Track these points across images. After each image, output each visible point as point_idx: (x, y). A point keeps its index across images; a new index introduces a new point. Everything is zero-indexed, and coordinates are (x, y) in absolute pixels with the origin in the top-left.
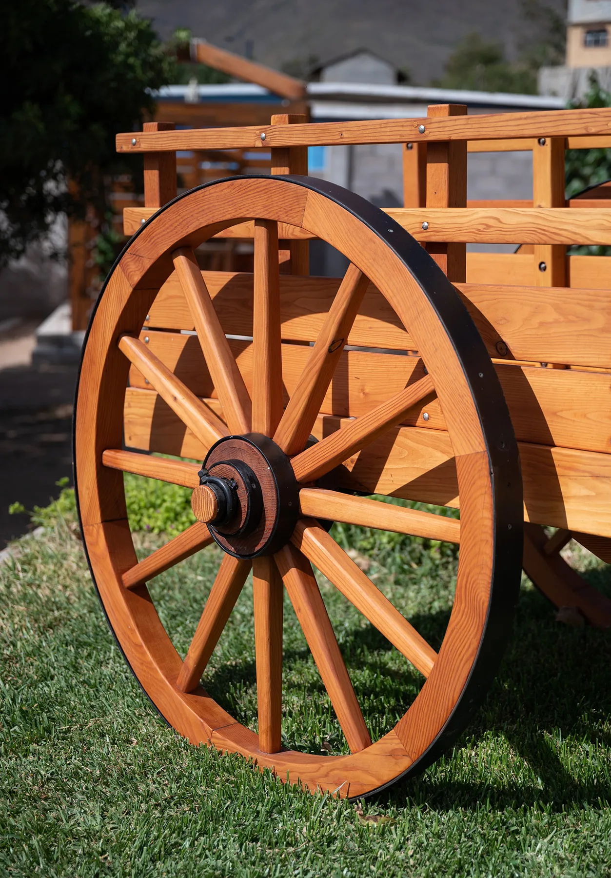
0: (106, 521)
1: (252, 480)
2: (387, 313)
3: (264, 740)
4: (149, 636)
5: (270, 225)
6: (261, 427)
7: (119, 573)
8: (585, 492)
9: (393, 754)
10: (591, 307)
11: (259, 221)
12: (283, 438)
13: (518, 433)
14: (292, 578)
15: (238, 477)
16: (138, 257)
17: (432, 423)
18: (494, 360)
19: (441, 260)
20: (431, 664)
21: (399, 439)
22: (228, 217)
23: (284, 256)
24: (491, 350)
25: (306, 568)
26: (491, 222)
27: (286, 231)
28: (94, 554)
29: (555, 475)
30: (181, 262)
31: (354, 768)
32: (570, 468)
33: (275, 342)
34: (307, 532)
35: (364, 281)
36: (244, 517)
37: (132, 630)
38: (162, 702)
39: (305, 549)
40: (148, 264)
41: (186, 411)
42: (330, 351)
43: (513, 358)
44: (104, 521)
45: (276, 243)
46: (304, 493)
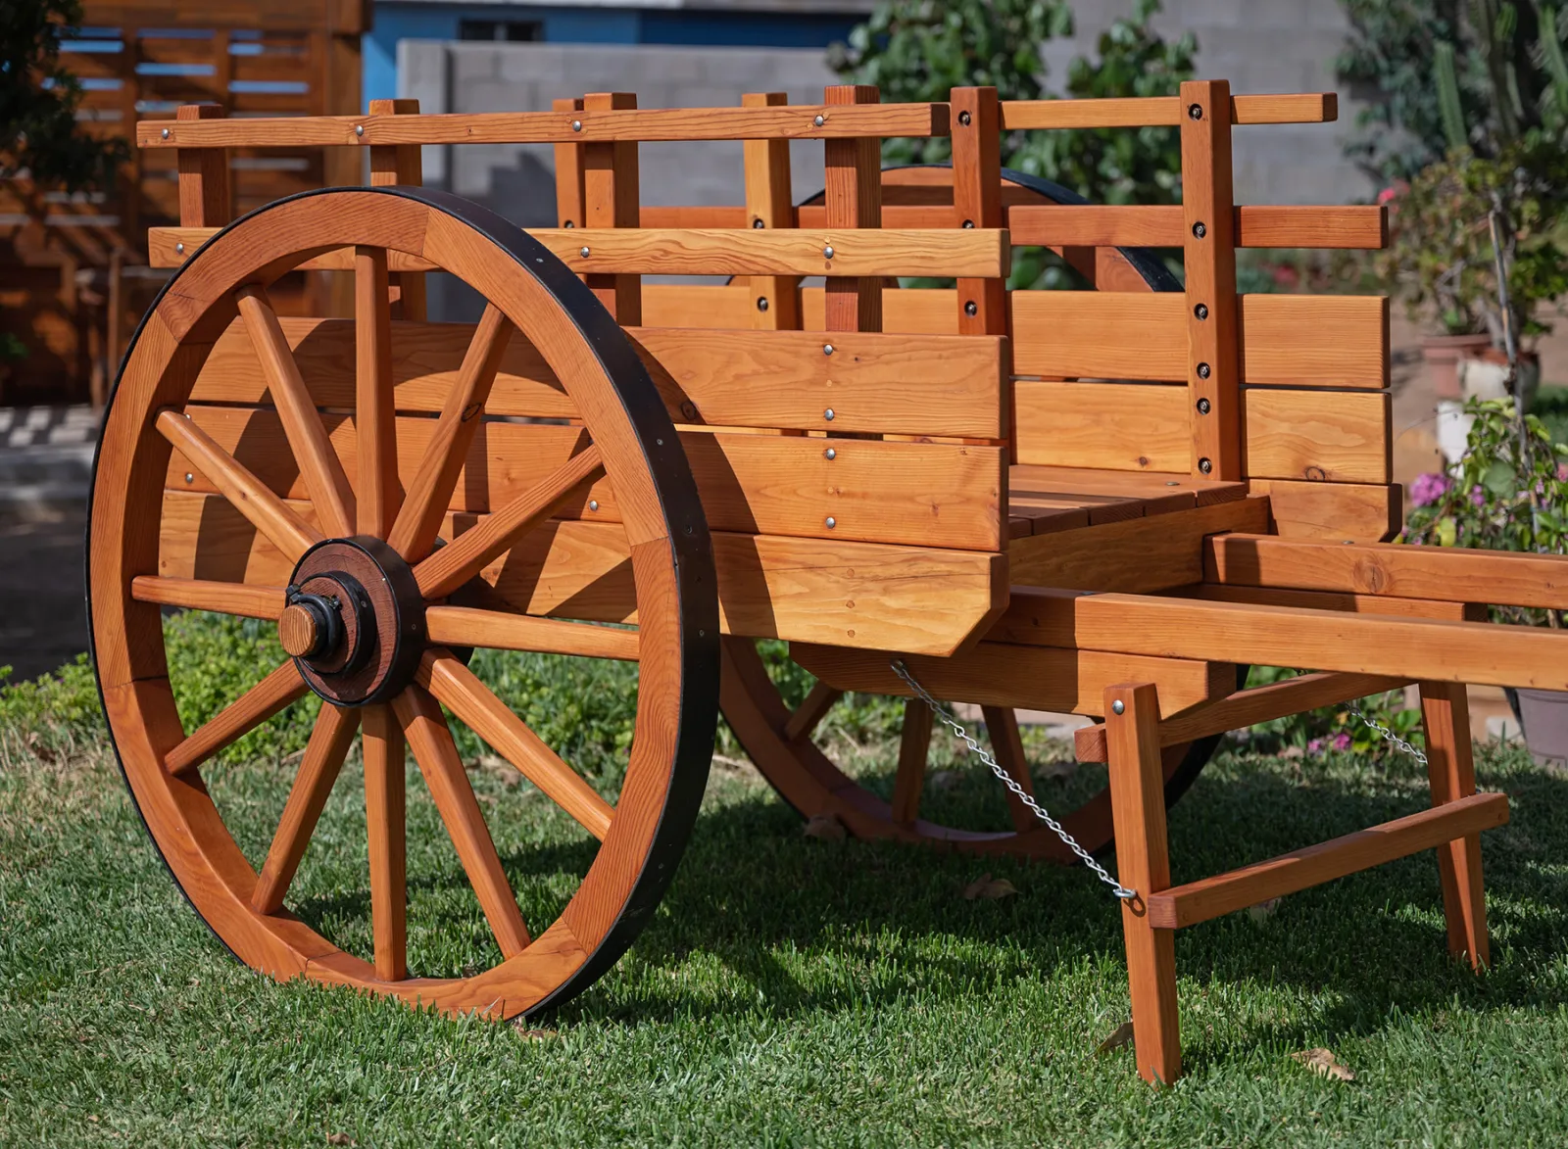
0: (138, 679)
1: (361, 596)
2: (539, 369)
3: (382, 962)
4: (207, 841)
5: (377, 254)
6: (369, 525)
7: (161, 753)
8: (797, 589)
9: (561, 950)
10: (796, 354)
11: (361, 249)
12: (402, 540)
13: (710, 521)
14: (418, 732)
15: (342, 593)
16: (186, 299)
17: (602, 514)
18: (679, 427)
19: (607, 298)
20: (607, 823)
21: (558, 537)
22: (318, 243)
23: (395, 293)
24: (673, 412)
25: (436, 715)
26: (670, 247)
27: (397, 261)
28: (121, 728)
29: (760, 569)
30: (248, 304)
31: (510, 978)
32: (777, 560)
33: (388, 414)
34: (438, 665)
35: (506, 326)
36: (351, 647)
37: (182, 834)
38: (230, 934)
39: (435, 688)
40: (201, 308)
41: (260, 511)
42: (463, 419)
43: (702, 422)
44: (136, 679)
45: (385, 277)
46: (433, 613)
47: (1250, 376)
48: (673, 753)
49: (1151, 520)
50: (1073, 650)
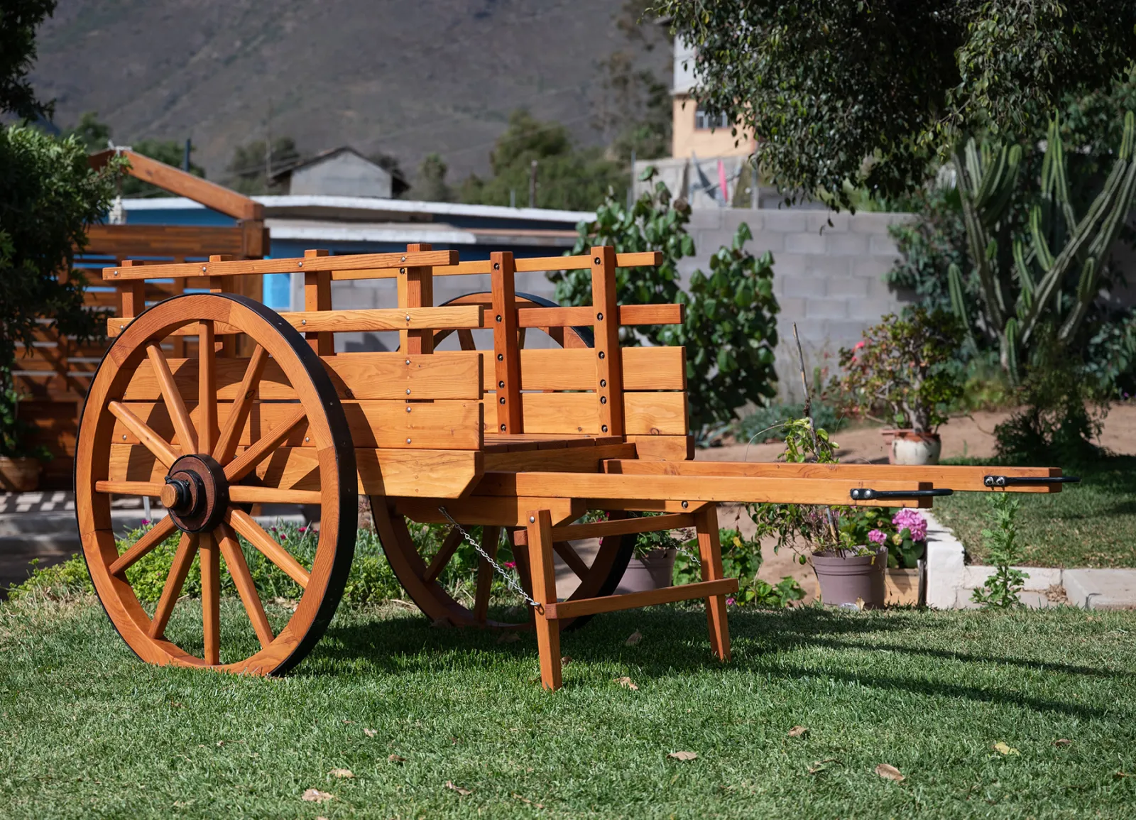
0: (98, 529)
1: (199, 480)
2: (282, 378)
3: (208, 656)
4: (128, 606)
5: (209, 323)
6: (204, 449)
7: (107, 565)
8: (394, 472)
9: (287, 641)
10: (394, 365)
11: (202, 321)
12: (218, 455)
13: (355, 444)
14: (225, 545)
15: (190, 478)
16: (123, 347)
17: (309, 444)
18: (342, 401)
19: (314, 344)
20: (307, 580)
21: (291, 454)
22: (183, 319)
23: (219, 346)
24: (340, 394)
25: (233, 536)
26: (340, 319)
27: (220, 328)
28: (90, 554)
29: (378, 464)
30: (151, 350)
31: (265, 657)
32: (385, 459)
33: (213, 402)
34: (234, 513)
35: (265, 353)
36: (194, 503)
37: (117, 602)
38: (139, 648)
39: (233, 523)
40: (129, 352)
41: (155, 446)
42: (246, 397)
43: (354, 398)
44: (97, 529)
45: (213, 338)
46: (232, 488)
47: (626, 386)
48: (336, 545)
49: (571, 449)
50: (515, 497)
